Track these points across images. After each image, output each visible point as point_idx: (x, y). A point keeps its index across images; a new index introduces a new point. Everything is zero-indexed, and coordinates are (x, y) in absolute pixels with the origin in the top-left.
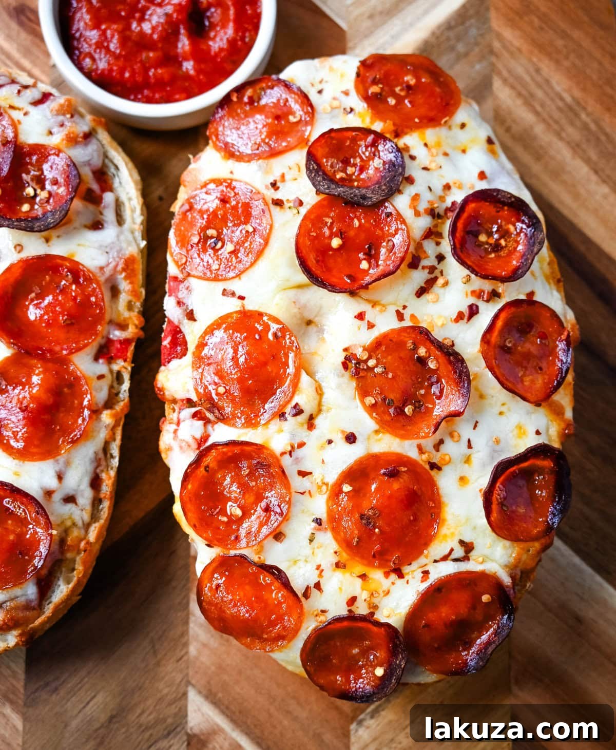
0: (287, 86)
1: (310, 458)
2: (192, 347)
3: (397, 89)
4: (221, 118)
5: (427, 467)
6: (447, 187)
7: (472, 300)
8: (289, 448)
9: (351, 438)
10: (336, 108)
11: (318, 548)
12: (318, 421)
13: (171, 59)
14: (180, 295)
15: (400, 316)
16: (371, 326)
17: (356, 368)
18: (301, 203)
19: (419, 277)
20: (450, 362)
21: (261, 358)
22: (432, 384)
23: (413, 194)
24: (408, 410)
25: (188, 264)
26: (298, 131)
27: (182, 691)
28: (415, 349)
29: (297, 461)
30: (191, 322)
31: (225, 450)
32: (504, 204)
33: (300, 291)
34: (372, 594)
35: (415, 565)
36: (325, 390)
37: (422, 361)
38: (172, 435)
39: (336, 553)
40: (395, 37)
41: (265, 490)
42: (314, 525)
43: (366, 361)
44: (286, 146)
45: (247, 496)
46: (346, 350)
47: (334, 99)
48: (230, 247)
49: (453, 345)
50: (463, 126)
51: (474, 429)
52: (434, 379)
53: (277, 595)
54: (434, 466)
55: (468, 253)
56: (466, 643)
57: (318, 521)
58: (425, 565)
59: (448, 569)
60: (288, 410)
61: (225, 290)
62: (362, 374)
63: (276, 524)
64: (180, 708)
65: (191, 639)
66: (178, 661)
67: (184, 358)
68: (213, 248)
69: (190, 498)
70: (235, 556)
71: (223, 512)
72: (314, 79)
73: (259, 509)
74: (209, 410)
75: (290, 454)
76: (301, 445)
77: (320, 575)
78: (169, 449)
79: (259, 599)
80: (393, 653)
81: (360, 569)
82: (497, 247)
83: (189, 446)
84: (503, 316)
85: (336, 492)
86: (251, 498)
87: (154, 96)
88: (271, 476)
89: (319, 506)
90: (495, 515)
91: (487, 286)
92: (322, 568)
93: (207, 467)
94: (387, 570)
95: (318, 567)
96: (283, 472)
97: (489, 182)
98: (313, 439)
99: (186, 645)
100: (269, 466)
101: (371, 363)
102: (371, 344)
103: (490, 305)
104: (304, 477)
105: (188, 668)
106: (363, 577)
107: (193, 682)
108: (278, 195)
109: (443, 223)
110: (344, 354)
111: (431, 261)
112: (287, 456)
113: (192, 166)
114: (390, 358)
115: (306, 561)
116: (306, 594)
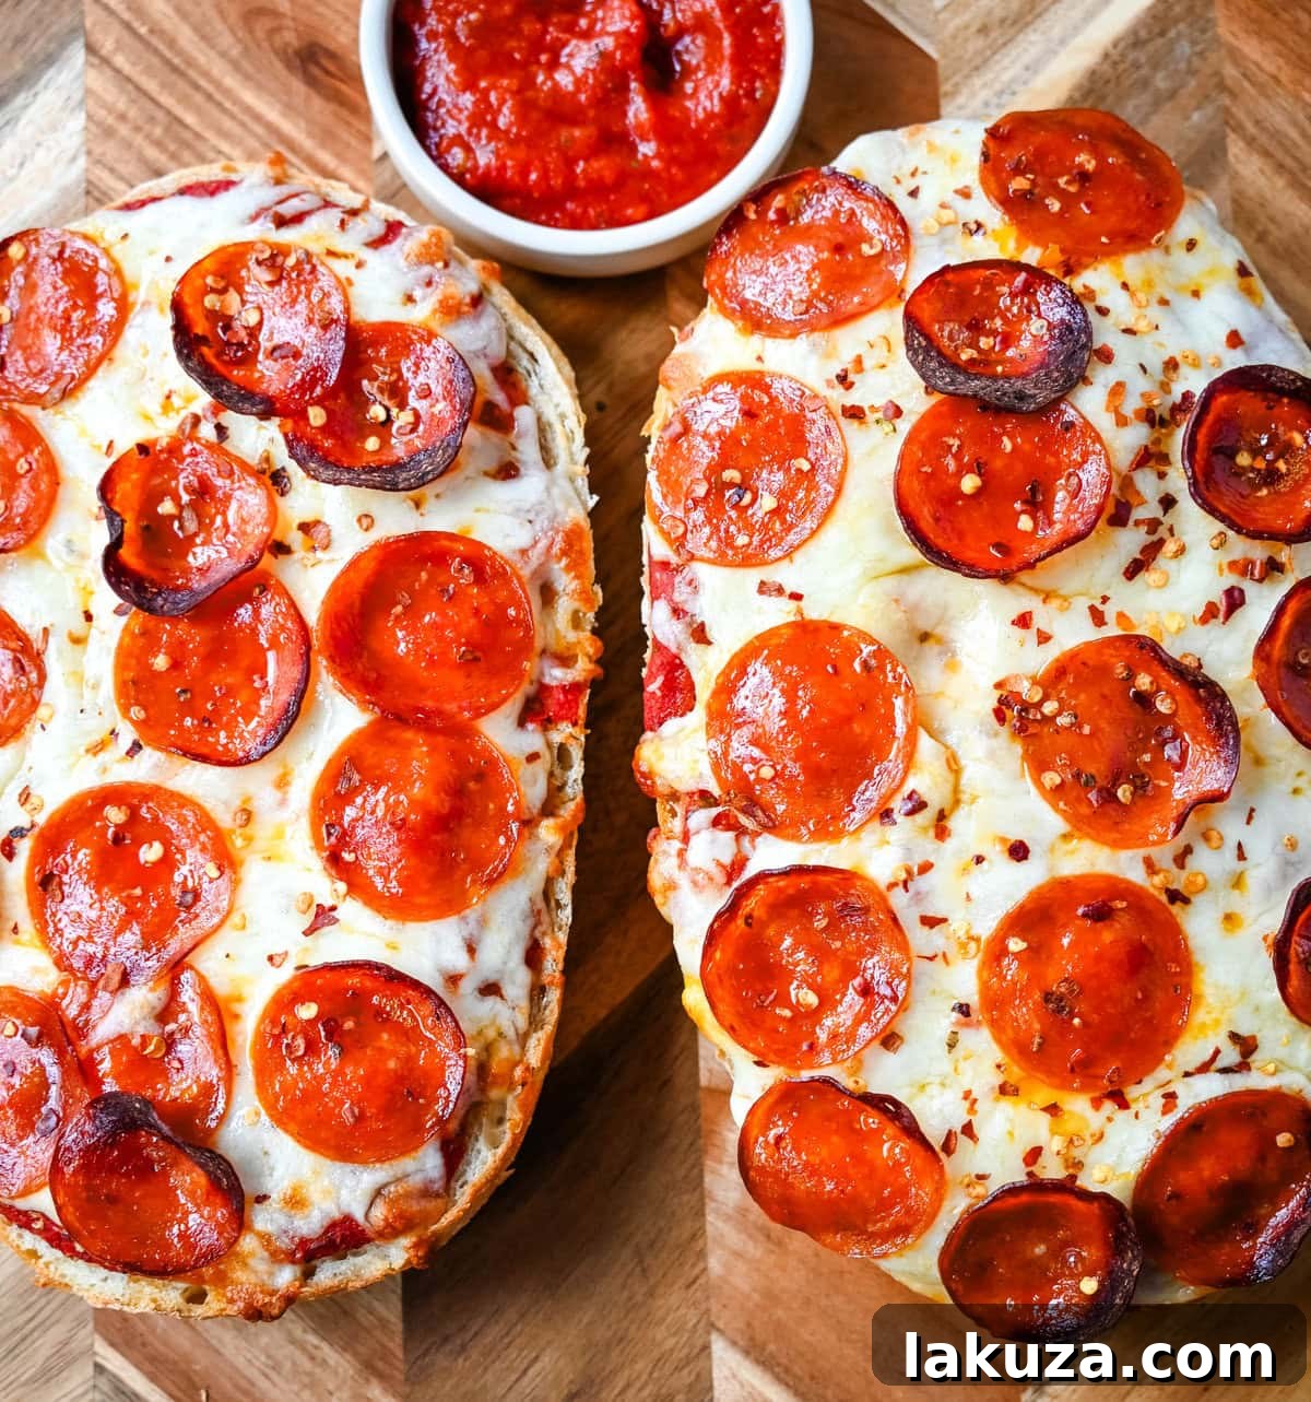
0: (853, 185)
1: (941, 891)
2: (704, 692)
3: (1062, 181)
4: (728, 254)
5: (1164, 898)
6: (1172, 365)
7: (1231, 580)
8: (903, 876)
9: (1019, 852)
10: (949, 223)
11: (966, 1059)
12: (955, 823)
13: (615, 140)
14: (677, 597)
15: (1098, 618)
16: (1044, 638)
17: (1021, 718)
18: (898, 412)
19: (1130, 541)
20: (1199, 700)
21: (842, 710)
22: (1164, 743)
23: (1112, 384)
24: (1124, 793)
25: (689, 536)
26: (880, 273)
27: (699, 1343)
28: (1131, 677)
29: (919, 897)
30: (702, 646)
31: (782, 884)
32: (1281, 392)
33: (905, 577)
34: (1071, 1141)
35: (1149, 1084)
36: (963, 762)
37: (1144, 700)
38: (674, 861)
39: (999, 1066)
40: (1032, 68)
41: (861, 953)
42: (955, 1016)
43: (1039, 705)
44: (861, 304)
45: (826, 968)
46: (999, 686)
47: (943, 206)
48: (768, 502)
49: (1200, 666)
50: (1191, 245)
51: (1248, 823)
52: (1168, 733)
53: (891, 1148)
54: (1175, 896)
55: (1219, 492)
56: (1249, 1226)
57: (964, 1010)
58: (1169, 1082)
59: (1211, 1087)
60: (898, 805)
61: (763, 583)
62: (1031, 730)
63: (886, 1019)
64: (698, 1375)
65: (710, 1245)
66: (688, 1286)
67: (690, 715)
68: (736, 506)
69: (719, 976)
70: (813, 1080)
71: (784, 1000)
72: (900, 168)
73: (851, 990)
74: (744, 811)
75: (906, 889)
76: (926, 868)
77: (972, 1110)
78: (671, 886)
79: (859, 1159)
80: (1116, 1248)
81: (1046, 1095)
82: (1271, 477)
83: (711, 879)
84: (1292, 606)
85: (996, 953)
86: (833, 973)
87: (585, 212)
88: (868, 928)
89: (964, 980)
90: (1294, 983)
91: (1258, 552)
92: (973, 1096)
93: (749, 917)
94: (1097, 1094)
95: (967, 1095)
96: (895, 920)
97: (1248, 352)
98: (947, 857)
99: (702, 1255)
100: (866, 910)
101: (1050, 707)
102: (1047, 672)
103: (1265, 588)
104: (932, 927)
105: (708, 1298)
106: (1053, 1110)
107: (720, 1324)
108: (853, 398)
109: (1170, 435)
110: (997, 694)
111: (1151, 510)
112: (899, 890)
113: (679, 349)
114: (1082, 697)
115: (943, 1085)
116: (948, 1147)
